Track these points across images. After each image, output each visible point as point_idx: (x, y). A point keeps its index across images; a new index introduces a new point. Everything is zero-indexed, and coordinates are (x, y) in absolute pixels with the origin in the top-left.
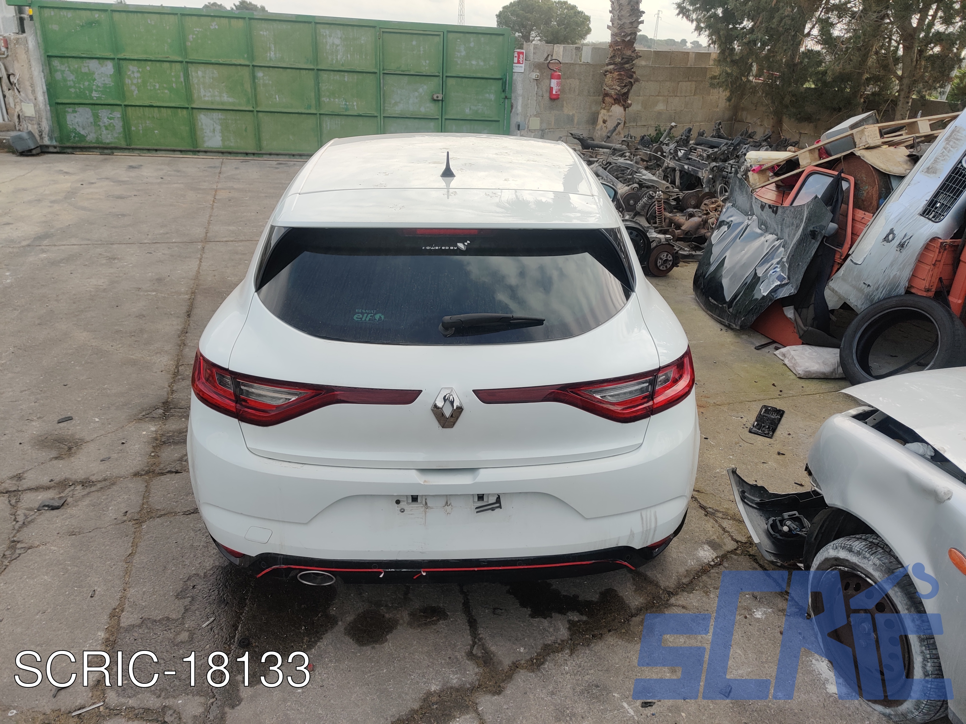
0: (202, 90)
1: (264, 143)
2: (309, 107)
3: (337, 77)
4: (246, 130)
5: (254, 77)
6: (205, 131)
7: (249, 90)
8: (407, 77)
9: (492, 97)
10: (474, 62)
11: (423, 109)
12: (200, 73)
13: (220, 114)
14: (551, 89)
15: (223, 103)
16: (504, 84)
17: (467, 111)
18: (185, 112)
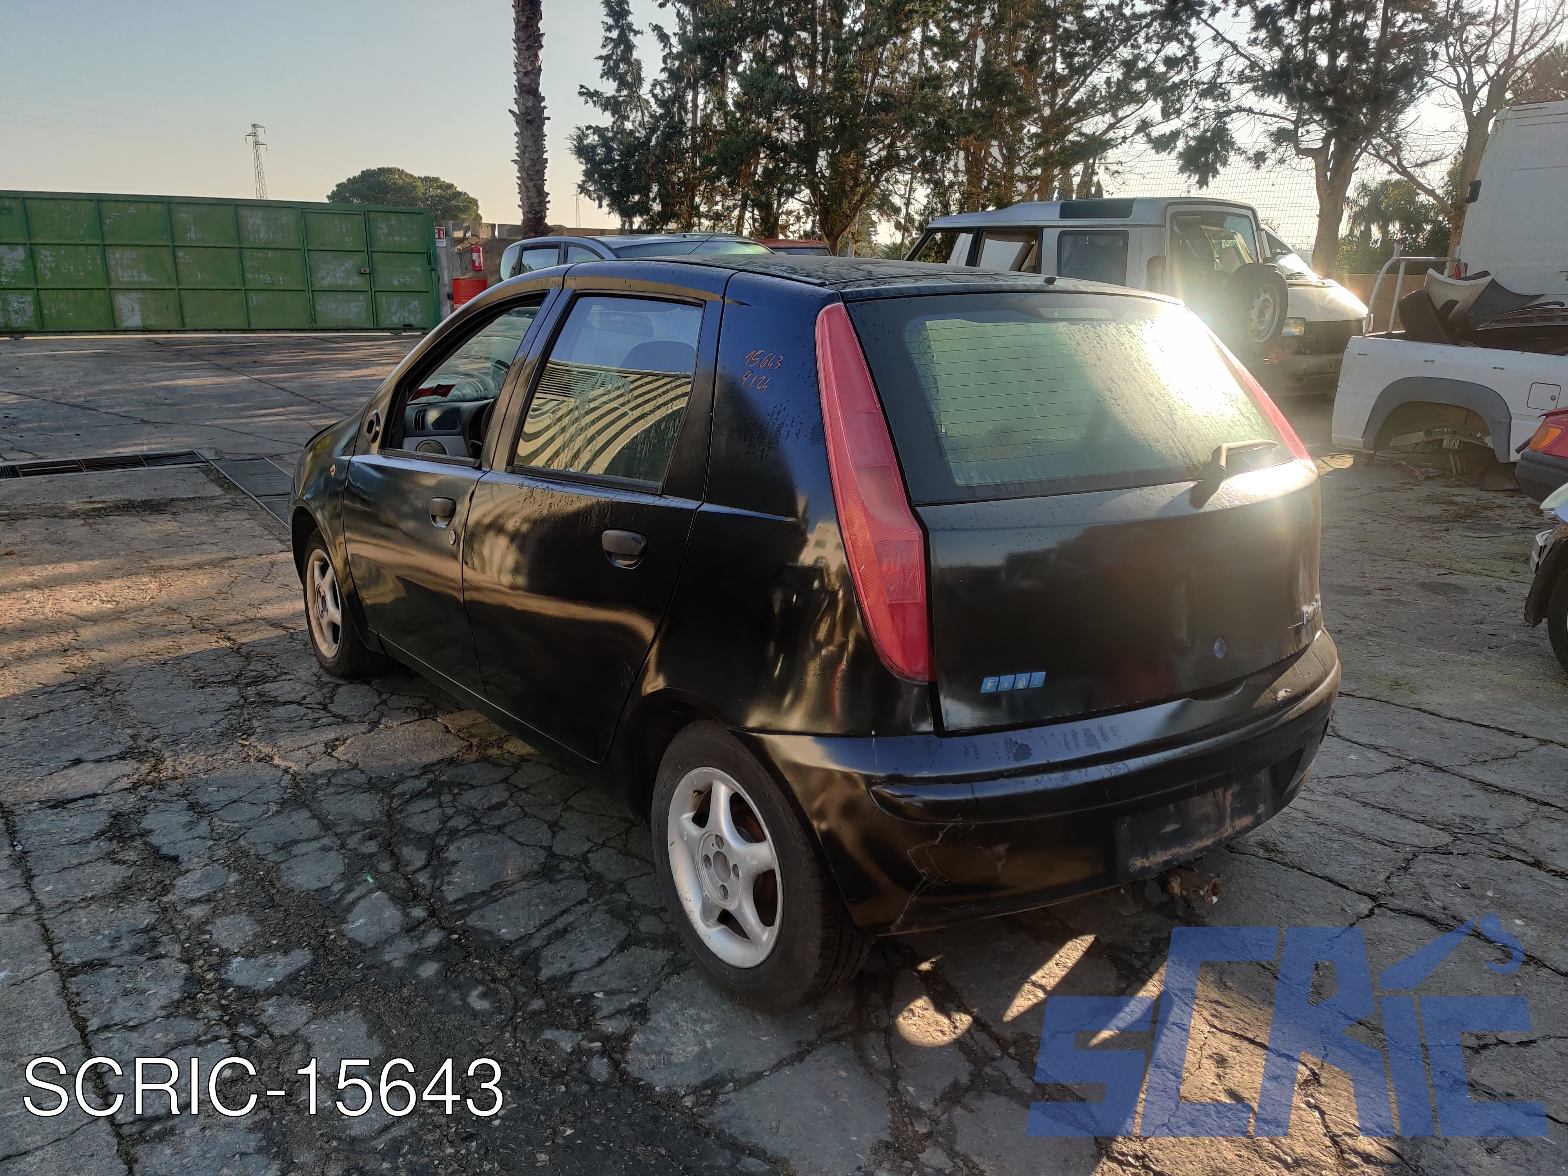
0: (120, 271)
1: (187, 320)
2: (234, 283)
3: (261, 254)
4: (167, 308)
5: (175, 257)
6: (123, 311)
7: (170, 269)
8: (331, 254)
9: (419, 270)
10: (397, 239)
11: (351, 283)
12: (117, 255)
13: (139, 293)
14: (474, 262)
15: (142, 283)
16: (429, 258)
17: (396, 283)
18: (102, 292)
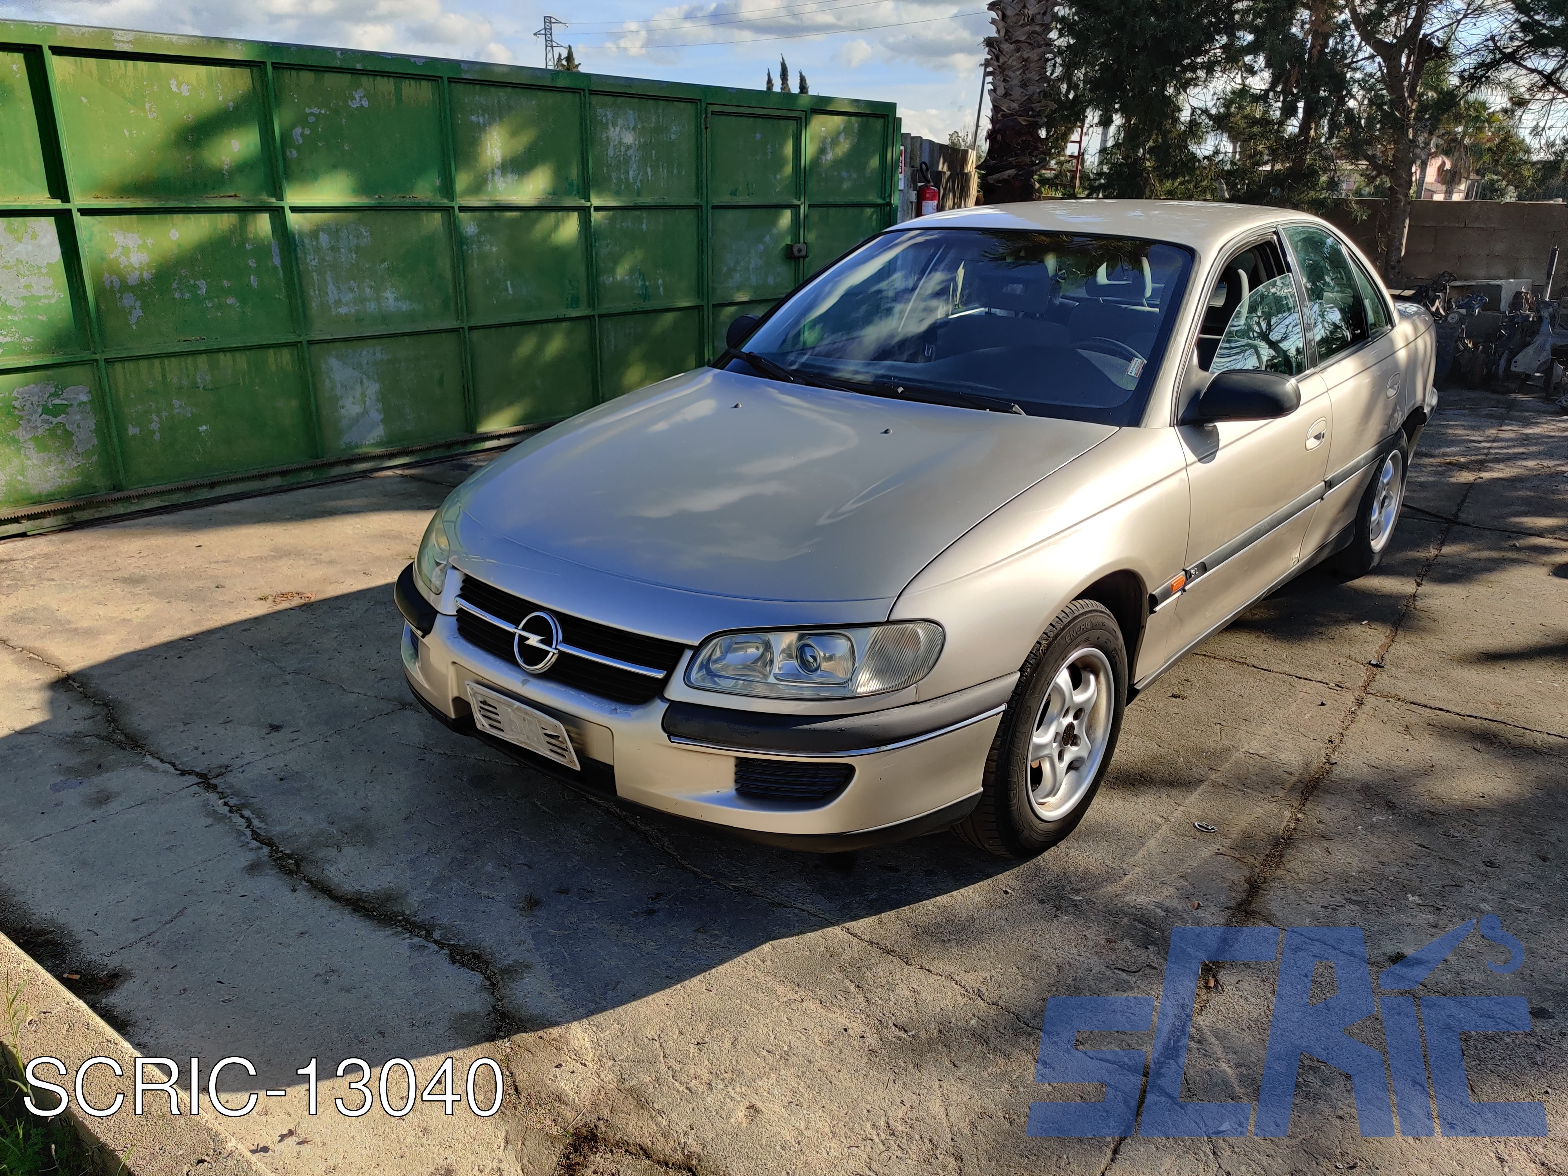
0: (331, 287)
1: (483, 410)
2: (574, 302)
3: (628, 222)
4: (441, 383)
5: (460, 240)
6: (340, 404)
7: (448, 274)
10: (844, 174)
11: (768, 280)
12: (324, 238)
13: (378, 348)
15: (385, 318)
18: (288, 354)
